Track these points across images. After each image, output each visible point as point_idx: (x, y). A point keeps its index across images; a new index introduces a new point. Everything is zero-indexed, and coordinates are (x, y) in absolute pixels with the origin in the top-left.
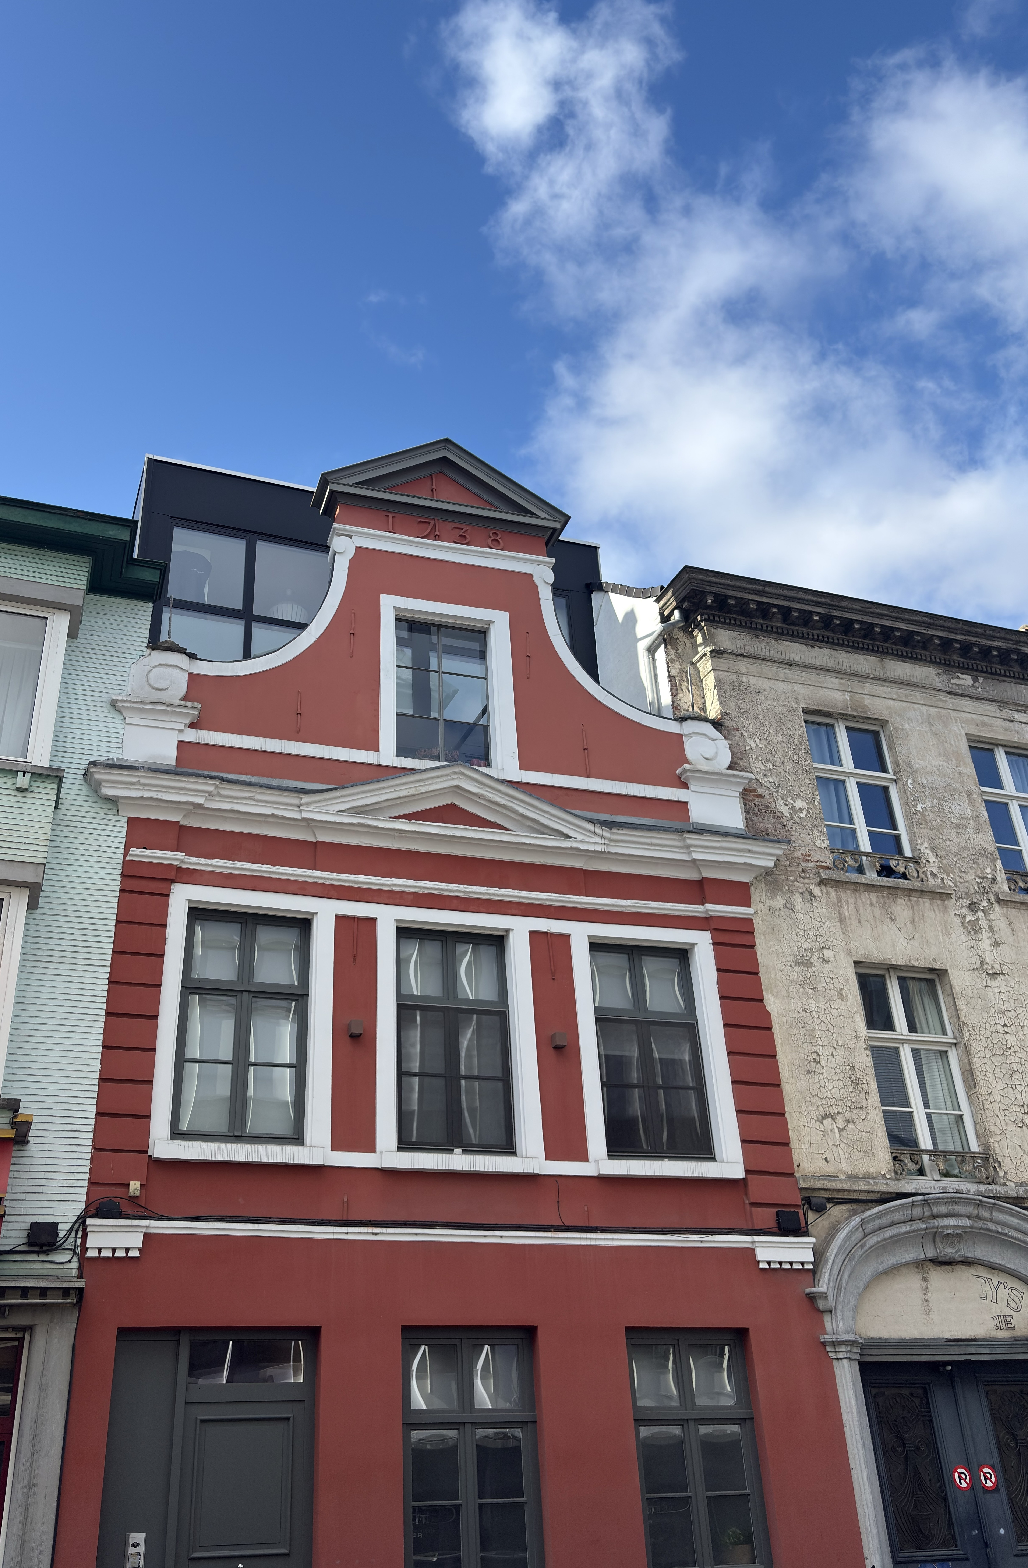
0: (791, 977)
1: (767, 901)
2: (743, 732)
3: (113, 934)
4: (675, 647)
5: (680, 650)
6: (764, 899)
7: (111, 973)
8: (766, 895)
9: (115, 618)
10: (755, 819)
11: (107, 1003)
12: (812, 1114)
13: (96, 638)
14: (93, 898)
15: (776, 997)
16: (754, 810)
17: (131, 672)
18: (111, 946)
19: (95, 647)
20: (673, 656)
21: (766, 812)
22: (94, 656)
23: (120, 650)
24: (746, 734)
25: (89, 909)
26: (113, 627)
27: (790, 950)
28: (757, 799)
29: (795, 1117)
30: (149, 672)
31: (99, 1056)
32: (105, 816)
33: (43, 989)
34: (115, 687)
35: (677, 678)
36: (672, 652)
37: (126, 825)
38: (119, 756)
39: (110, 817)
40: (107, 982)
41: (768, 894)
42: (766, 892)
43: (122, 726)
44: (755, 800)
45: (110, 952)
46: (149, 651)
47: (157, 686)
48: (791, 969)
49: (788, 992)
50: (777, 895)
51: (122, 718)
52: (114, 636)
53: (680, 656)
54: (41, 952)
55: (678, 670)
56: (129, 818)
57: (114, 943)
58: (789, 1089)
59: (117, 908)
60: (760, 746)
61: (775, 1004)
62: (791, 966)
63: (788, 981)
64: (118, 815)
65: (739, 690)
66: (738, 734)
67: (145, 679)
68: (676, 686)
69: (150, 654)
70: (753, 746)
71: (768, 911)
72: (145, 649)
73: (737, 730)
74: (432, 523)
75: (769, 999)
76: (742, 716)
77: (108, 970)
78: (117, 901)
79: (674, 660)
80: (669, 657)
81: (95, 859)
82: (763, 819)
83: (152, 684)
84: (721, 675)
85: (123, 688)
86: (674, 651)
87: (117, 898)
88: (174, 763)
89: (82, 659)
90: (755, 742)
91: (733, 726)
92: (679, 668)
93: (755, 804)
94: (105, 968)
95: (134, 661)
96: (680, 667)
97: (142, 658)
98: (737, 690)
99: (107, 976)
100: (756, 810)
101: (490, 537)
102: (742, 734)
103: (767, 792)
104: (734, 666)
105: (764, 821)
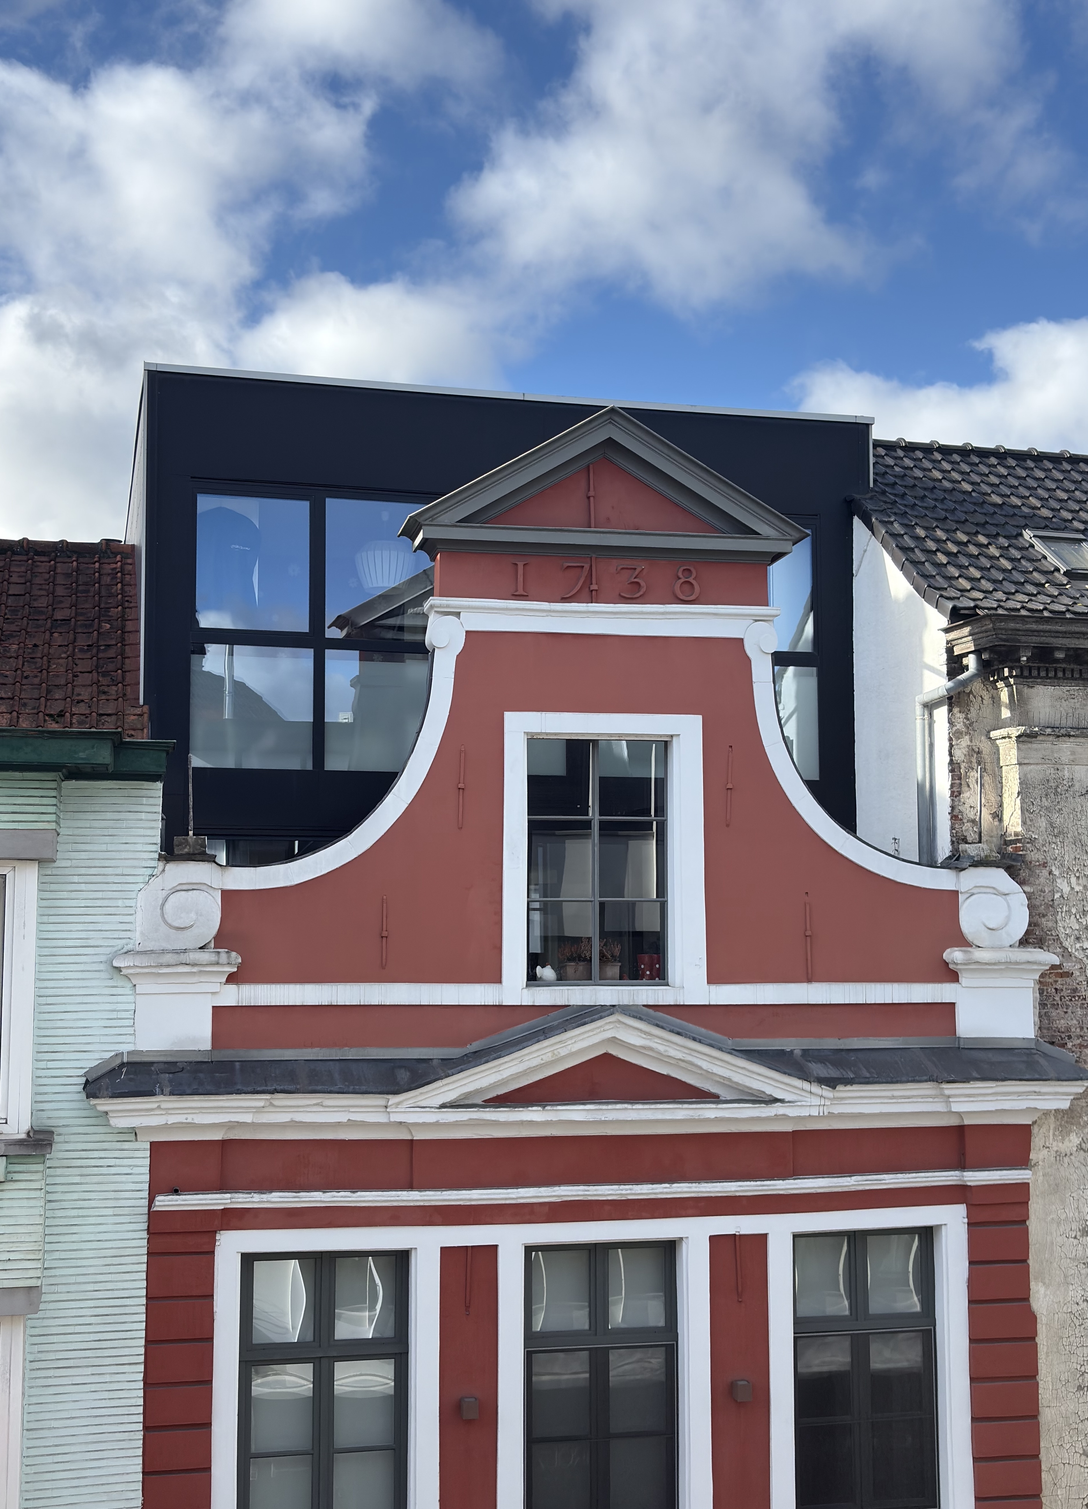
0: (1074, 1254)
1: (1055, 1144)
2: (1053, 869)
3: (143, 1317)
4: (965, 709)
5: (973, 715)
6: (1051, 1141)
7: (146, 1373)
8: (1054, 1134)
9: (109, 816)
10: (1054, 1013)
11: (144, 1413)
12: (1077, 1445)
13: (83, 855)
14: (113, 1269)
15: (1047, 1286)
16: (1054, 1000)
17: (139, 905)
18: (143, 1334)
19: (83, 871)
20: (959, 726)
21: (1071, 1000)
22: (83, 887)
23: (119, 871)
24: (1056, 872)
25: (109, 1286)
26: (106, 832)
27: (1077, 1214)
28: (1060, 979)
29: (1053, 1454)
30: (166, 899)
31: (139, 1486)
32: (119, 1145)
33: (60, 1407)
34: (116, 935)
35: (963, 766)
36: (959, 716)
37: (148, 1153)
38: (131, 1047)
39: (126, 1145)
40: (141, 1385)
41: (1057, 1133)
42: (1055, 1129)
43: (131, 999)
44: (1056, 982)
45: (142, 1342)
46: (161, 864)
47: (176, 924)
48: (1075, 1242)
49: (1066, 1277)
50: (1068, 1133)
51: (131, 985)
52: (111, 847)
53: (971, 724)
54: (52, 1356)
55: (965, 751)
56: (152, 1143)
57: (146, 1330)
58: (1049, 1415)
59: (147, 1279)
60: (1077, 888)
61: (1045, 1296)
62: (1075, 1238)
63: (1068, 1260)
64: (136, 1140)
65: (1056, 793)
66: (1045, 872)
67: (159, 911)
68: (960, 779)
69: (164, 870)
70: (1066, 889)
71: (1053, 1159)
72: (154, 863)
73: (1044, 865)
74: (587, 566)
75: (1038, 1292)
76: (1054, 840)
77: (141, 1368)
78: (145, 1269)
79: (961, 733)
80: (954, 729)
81: (110, 1212)
82: (1066, 1013)
83: (169, 922)
84: (1031, 770)
85: (128, 934)
86: (962, 716)
87: (145, 1265)
88: (208, 1047)
89: (65, 895)
90: (1069, 883)
91: (1038, 861)
92: (968, 746)
93: (1056, 989)
94: (138, 1366)
95: (142, 886)
96: (969, 743)
97: (153, 879)
98: (1052, 795)
99: (141, 1376)
100: (1057, 998)
101: (679, 578)
102: (1050, 873)
103: (1078, 966)
104: (1052, 752)
105: (1067, 1016)
